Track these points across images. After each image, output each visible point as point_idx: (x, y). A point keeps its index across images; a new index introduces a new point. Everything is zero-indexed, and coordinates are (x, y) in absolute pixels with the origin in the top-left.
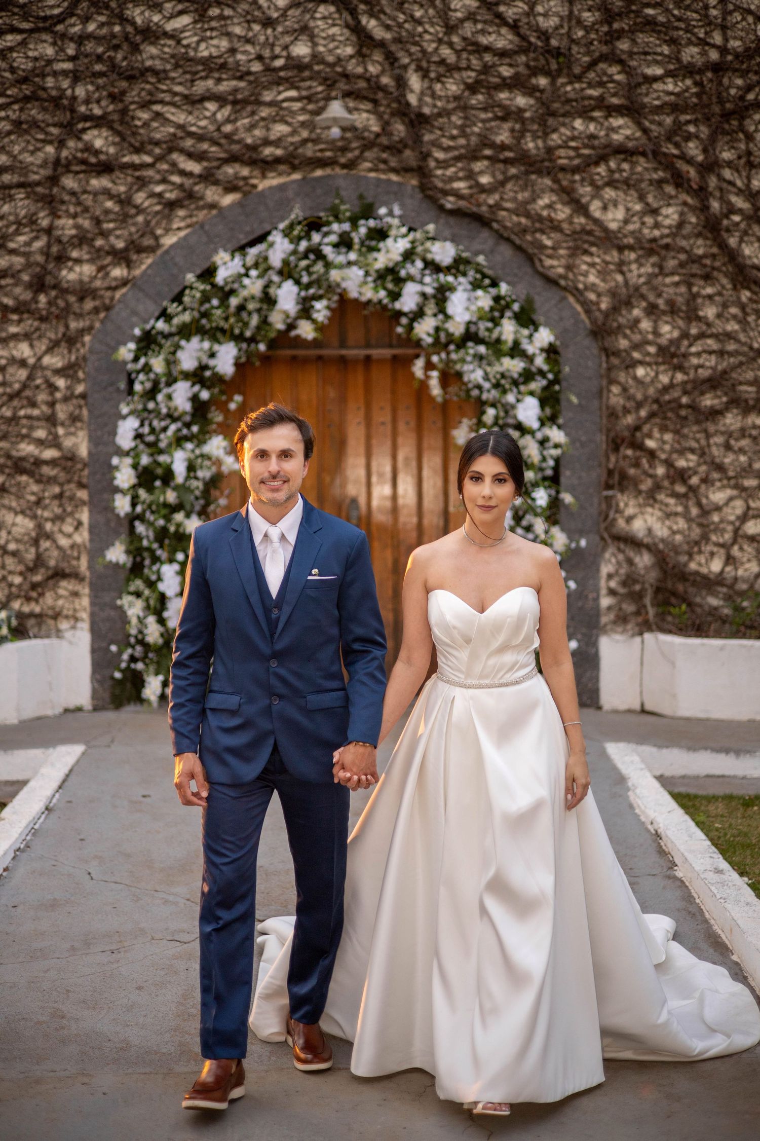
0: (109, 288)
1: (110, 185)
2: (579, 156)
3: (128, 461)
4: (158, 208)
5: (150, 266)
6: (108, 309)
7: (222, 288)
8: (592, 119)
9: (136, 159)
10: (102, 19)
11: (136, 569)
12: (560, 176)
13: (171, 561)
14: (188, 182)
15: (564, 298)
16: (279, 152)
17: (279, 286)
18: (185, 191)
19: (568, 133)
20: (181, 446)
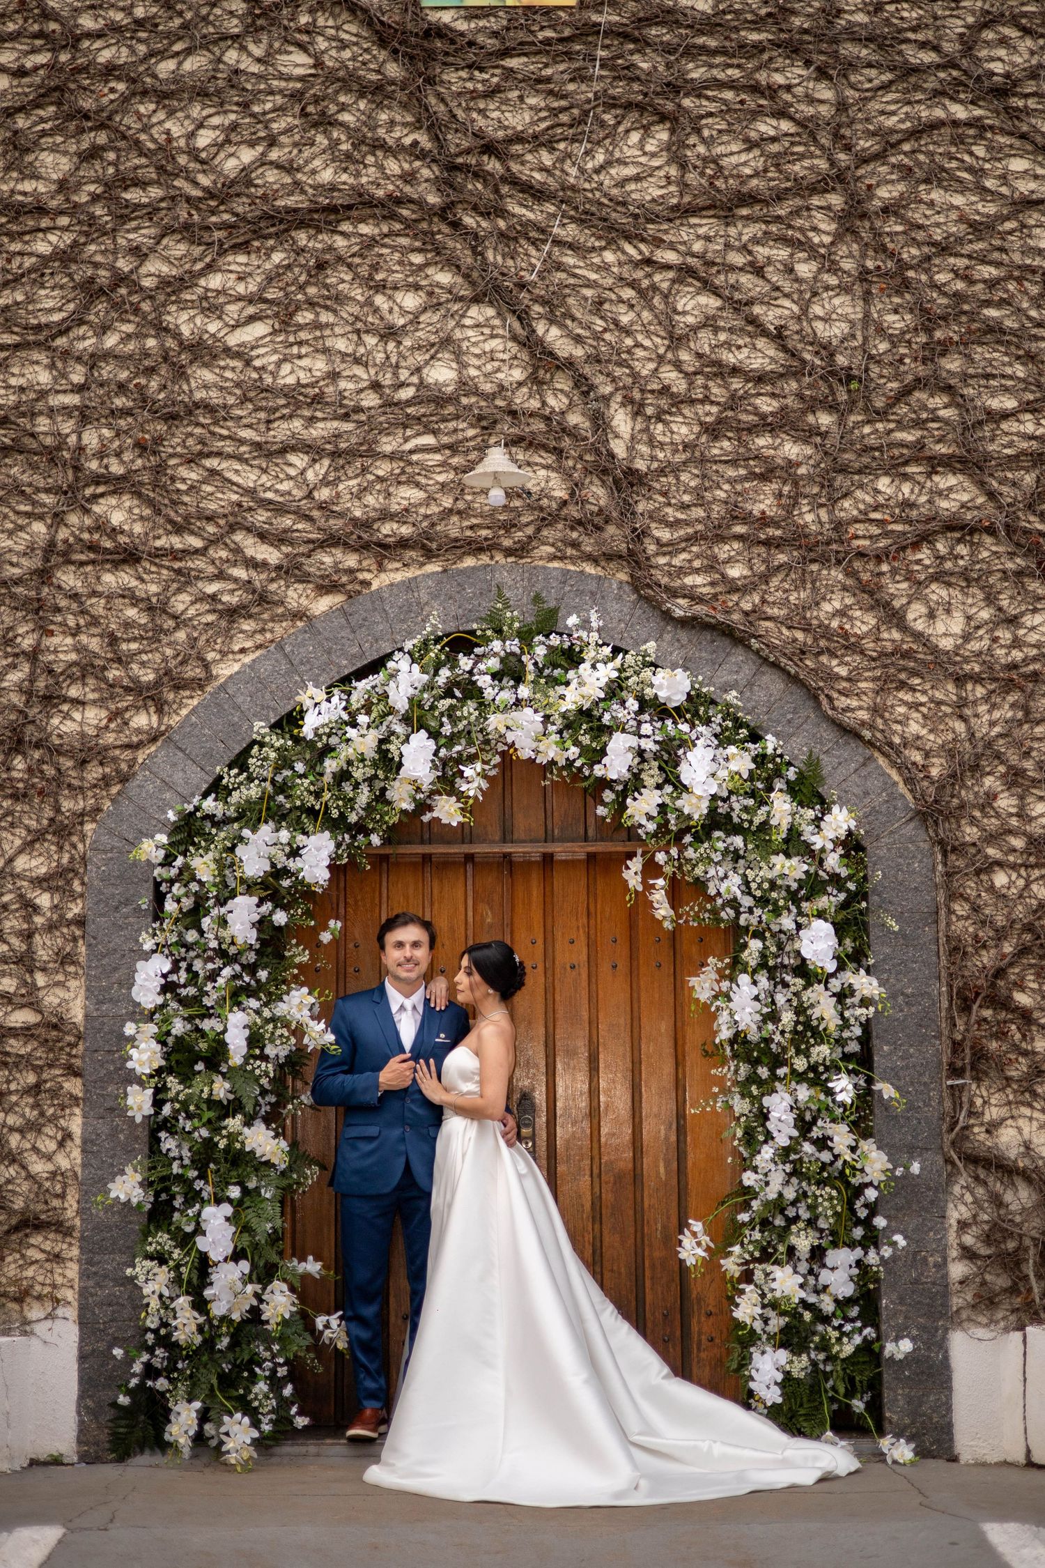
0: (128, 746)
1: (134, 583)
2: (886, 534)
3: (152, 1029)
4: (210, 618)
5: (194, 711)
6: (124, 779)
7: (311, 744)
8: (906, 477)
9: (176, 542)
10: (129, 328)
11: (159, 1214)
12: (857, 565)
13: (219, 1200)
14: (259, 578)
15: (870, 759)
16: (405, 530)
17: (407, 740)
18: (254, 592)
19: (868, 499)
20: (239, 1004)
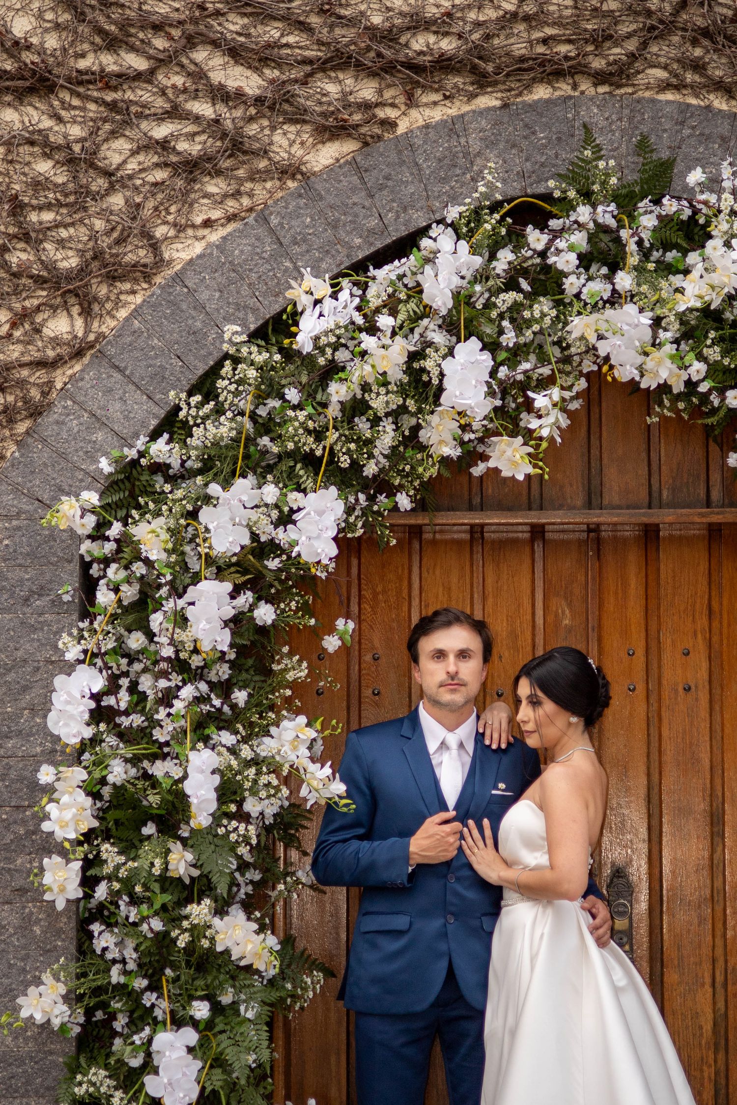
0: (41, 364)
1: (47, 123)
3: (79, 774)
4: (160, 175)
5: (136, 313)
6: (36, 412)
7: (308, 360)
9: (109, 62)
11: (93, 1041)
13: (178, 1022)
14: (230, 116)
16: (447, 45)
17: (451, 353)
18: (224, 135)
20: (206, 739)
